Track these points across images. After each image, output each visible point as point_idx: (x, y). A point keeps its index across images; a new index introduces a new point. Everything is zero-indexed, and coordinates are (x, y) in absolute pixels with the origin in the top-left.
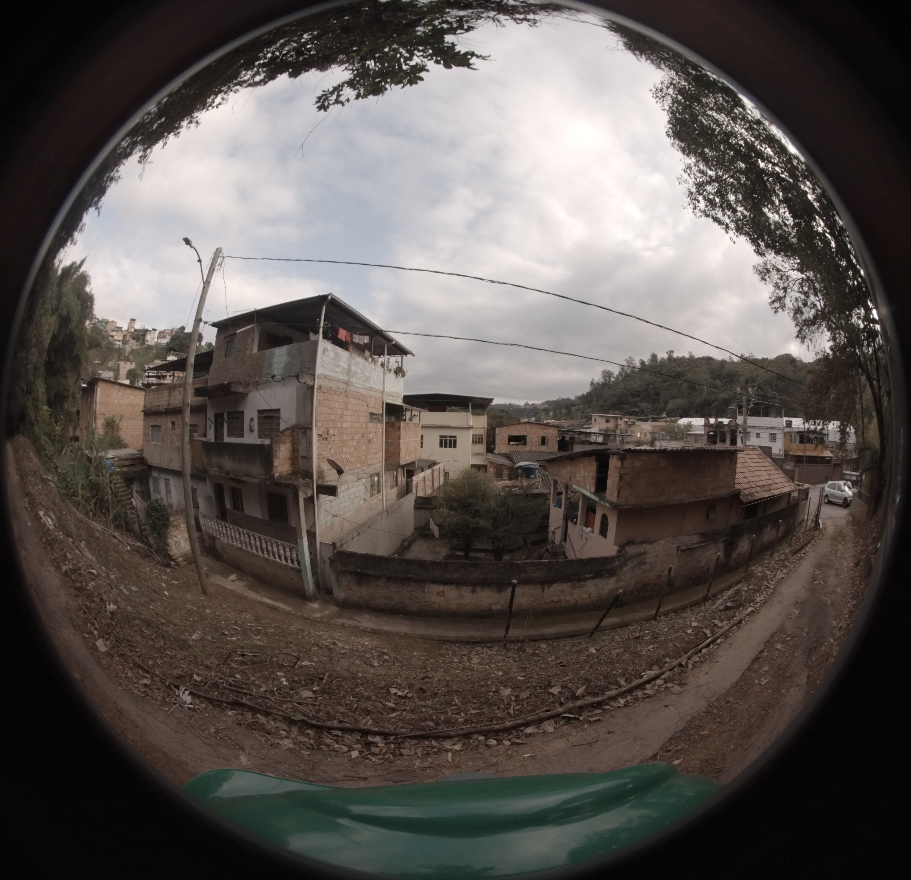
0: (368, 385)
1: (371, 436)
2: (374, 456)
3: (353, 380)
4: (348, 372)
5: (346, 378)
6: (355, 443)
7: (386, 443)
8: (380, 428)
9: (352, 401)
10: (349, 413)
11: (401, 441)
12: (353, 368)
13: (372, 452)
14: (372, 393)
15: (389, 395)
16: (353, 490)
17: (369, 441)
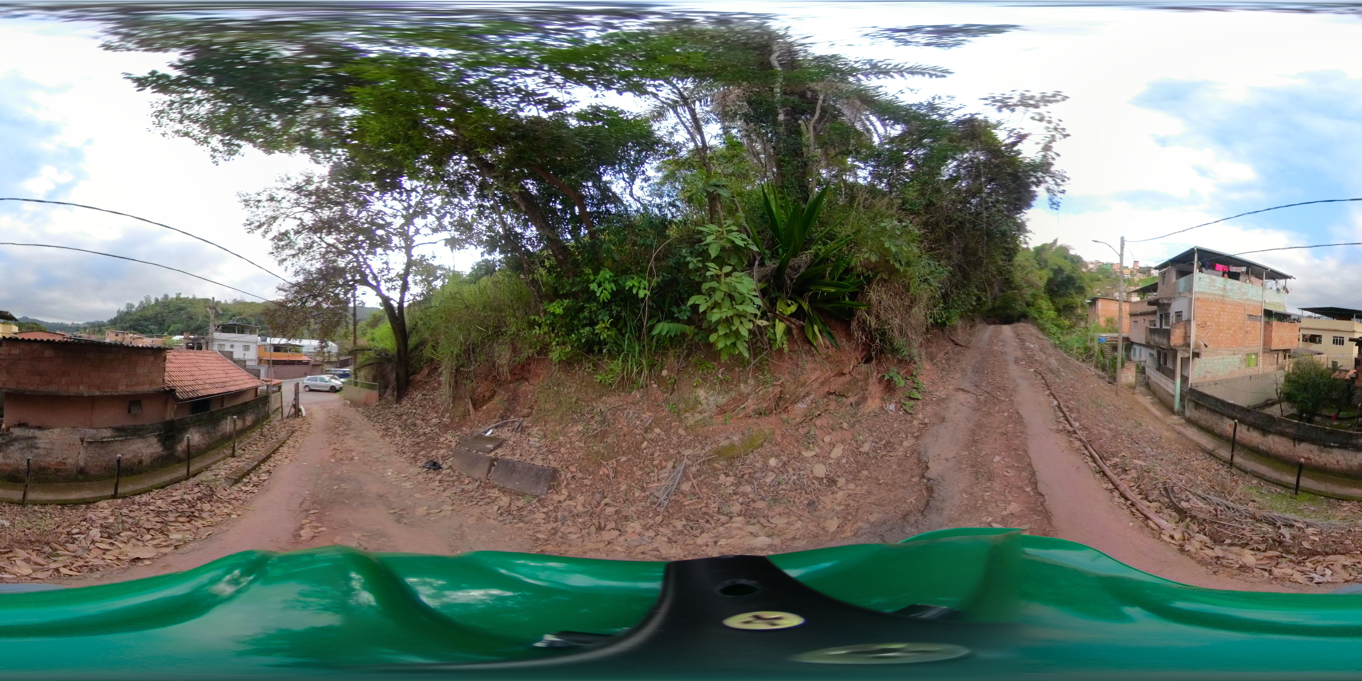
0: (1245, 297)
1: (1249, 329)
2: (1251, 342)
3: (1230, 294)
4: (1224, 289)
5: (1222, 293)
6: (1231, 332)
7: (1265, 335)
8: (1260, 325)
9: (1229, 306)
10: (1226, 313)
11: (1273, 334)
12: (1228, 287)
13: (1250, 339)
14: (1251, 303)
15: (1269, 304)
16: (1227, 360)
17: (1247, 332)
